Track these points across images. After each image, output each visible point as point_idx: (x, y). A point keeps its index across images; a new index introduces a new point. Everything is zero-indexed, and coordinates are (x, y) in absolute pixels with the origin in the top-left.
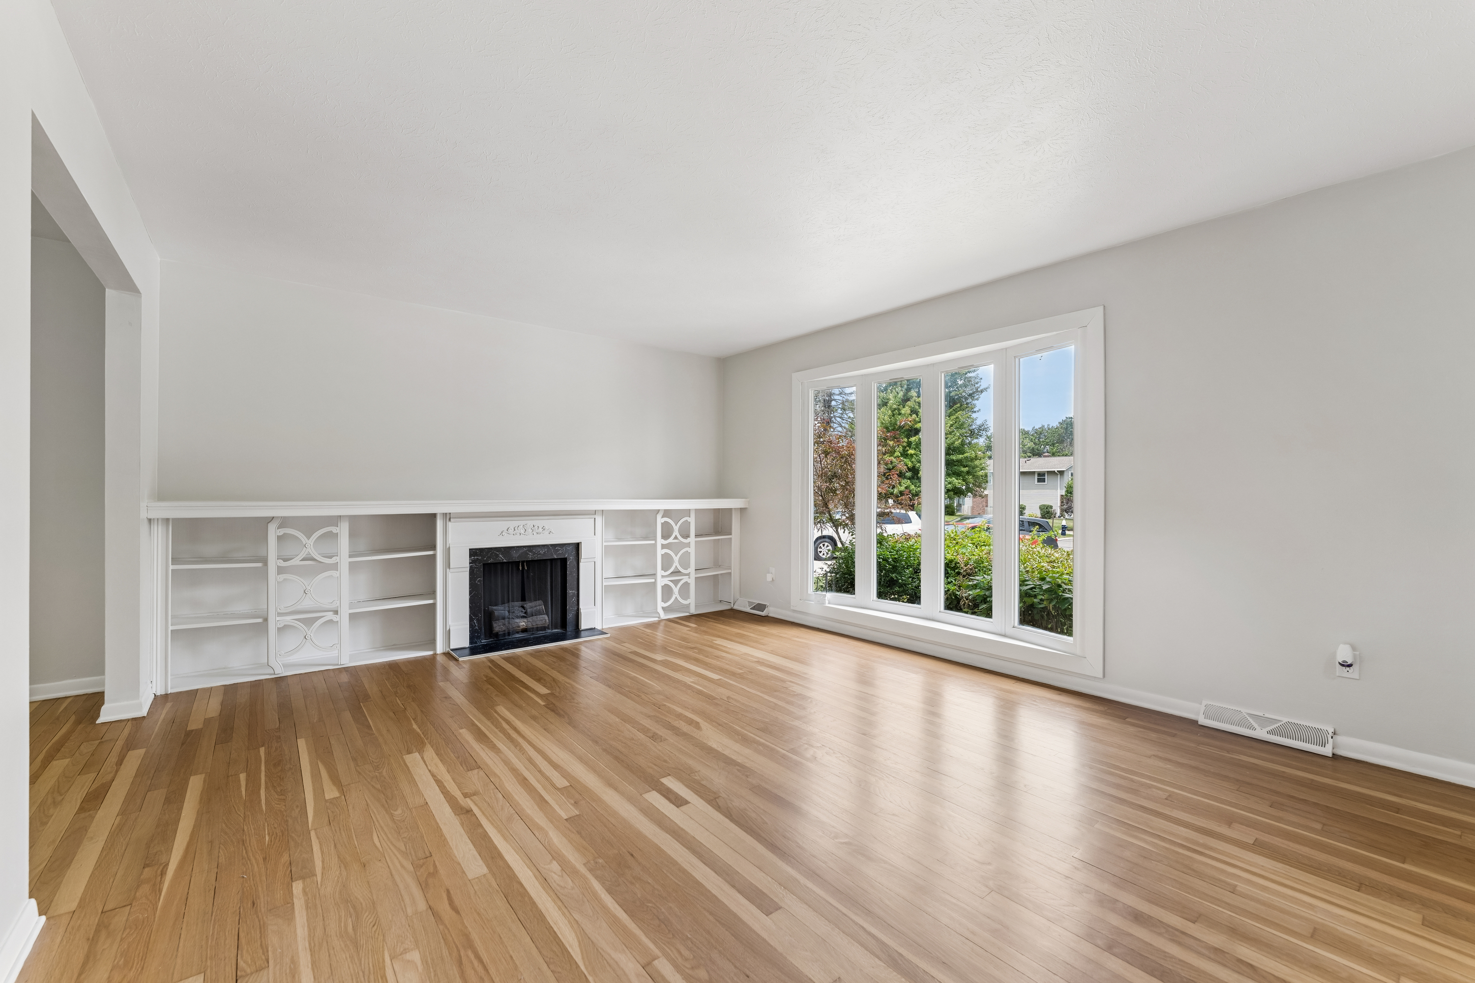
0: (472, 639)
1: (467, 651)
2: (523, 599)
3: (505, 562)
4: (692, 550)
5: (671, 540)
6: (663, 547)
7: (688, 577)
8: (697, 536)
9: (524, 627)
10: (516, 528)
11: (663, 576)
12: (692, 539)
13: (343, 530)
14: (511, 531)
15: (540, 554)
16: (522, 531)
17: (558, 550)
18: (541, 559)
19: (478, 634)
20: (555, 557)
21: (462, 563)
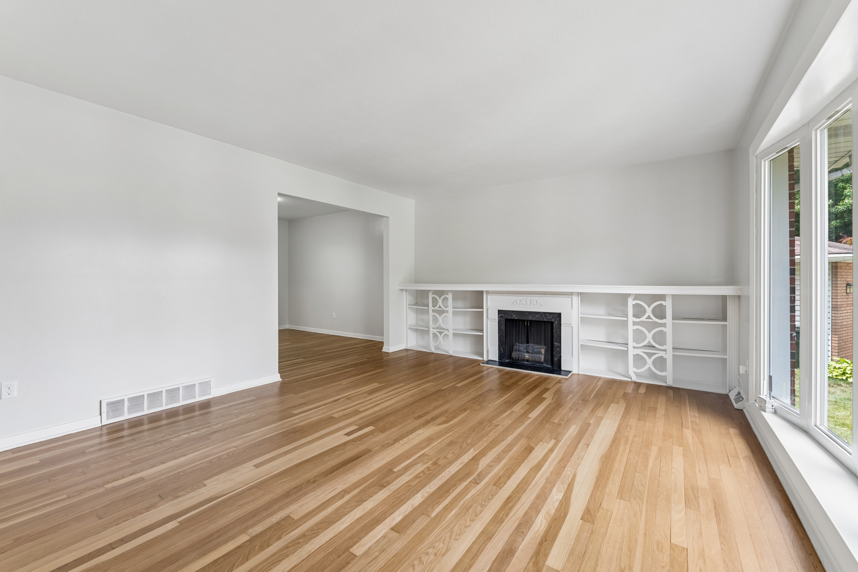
0: (500, 357)
1: (497, 363)
2: (528, 343)
3: (516, 319)
4: (668, 330)
5: (643, 319)
6: (635, 323)
7: (665, 352)
8: (674, 319)
9: (527, 358)
10: (521, 301)
11: (634, 347)
12: (669, 320)
13: (450, 296)
14: (518, 302)
15: (536, 317)
16: (524, 303)
17: (547, 316)
18: (537, 320)
19: (503, 356)
20: (546, 320)
21: (495, 316)
